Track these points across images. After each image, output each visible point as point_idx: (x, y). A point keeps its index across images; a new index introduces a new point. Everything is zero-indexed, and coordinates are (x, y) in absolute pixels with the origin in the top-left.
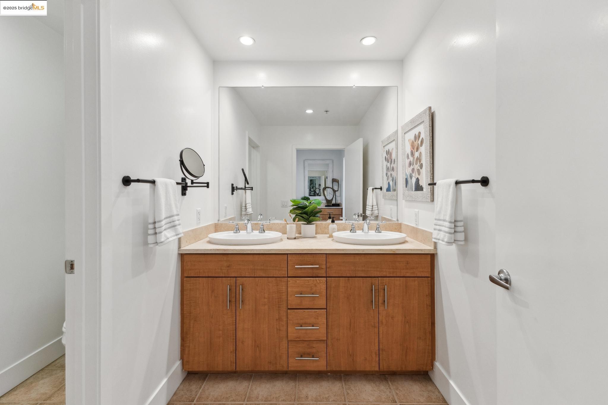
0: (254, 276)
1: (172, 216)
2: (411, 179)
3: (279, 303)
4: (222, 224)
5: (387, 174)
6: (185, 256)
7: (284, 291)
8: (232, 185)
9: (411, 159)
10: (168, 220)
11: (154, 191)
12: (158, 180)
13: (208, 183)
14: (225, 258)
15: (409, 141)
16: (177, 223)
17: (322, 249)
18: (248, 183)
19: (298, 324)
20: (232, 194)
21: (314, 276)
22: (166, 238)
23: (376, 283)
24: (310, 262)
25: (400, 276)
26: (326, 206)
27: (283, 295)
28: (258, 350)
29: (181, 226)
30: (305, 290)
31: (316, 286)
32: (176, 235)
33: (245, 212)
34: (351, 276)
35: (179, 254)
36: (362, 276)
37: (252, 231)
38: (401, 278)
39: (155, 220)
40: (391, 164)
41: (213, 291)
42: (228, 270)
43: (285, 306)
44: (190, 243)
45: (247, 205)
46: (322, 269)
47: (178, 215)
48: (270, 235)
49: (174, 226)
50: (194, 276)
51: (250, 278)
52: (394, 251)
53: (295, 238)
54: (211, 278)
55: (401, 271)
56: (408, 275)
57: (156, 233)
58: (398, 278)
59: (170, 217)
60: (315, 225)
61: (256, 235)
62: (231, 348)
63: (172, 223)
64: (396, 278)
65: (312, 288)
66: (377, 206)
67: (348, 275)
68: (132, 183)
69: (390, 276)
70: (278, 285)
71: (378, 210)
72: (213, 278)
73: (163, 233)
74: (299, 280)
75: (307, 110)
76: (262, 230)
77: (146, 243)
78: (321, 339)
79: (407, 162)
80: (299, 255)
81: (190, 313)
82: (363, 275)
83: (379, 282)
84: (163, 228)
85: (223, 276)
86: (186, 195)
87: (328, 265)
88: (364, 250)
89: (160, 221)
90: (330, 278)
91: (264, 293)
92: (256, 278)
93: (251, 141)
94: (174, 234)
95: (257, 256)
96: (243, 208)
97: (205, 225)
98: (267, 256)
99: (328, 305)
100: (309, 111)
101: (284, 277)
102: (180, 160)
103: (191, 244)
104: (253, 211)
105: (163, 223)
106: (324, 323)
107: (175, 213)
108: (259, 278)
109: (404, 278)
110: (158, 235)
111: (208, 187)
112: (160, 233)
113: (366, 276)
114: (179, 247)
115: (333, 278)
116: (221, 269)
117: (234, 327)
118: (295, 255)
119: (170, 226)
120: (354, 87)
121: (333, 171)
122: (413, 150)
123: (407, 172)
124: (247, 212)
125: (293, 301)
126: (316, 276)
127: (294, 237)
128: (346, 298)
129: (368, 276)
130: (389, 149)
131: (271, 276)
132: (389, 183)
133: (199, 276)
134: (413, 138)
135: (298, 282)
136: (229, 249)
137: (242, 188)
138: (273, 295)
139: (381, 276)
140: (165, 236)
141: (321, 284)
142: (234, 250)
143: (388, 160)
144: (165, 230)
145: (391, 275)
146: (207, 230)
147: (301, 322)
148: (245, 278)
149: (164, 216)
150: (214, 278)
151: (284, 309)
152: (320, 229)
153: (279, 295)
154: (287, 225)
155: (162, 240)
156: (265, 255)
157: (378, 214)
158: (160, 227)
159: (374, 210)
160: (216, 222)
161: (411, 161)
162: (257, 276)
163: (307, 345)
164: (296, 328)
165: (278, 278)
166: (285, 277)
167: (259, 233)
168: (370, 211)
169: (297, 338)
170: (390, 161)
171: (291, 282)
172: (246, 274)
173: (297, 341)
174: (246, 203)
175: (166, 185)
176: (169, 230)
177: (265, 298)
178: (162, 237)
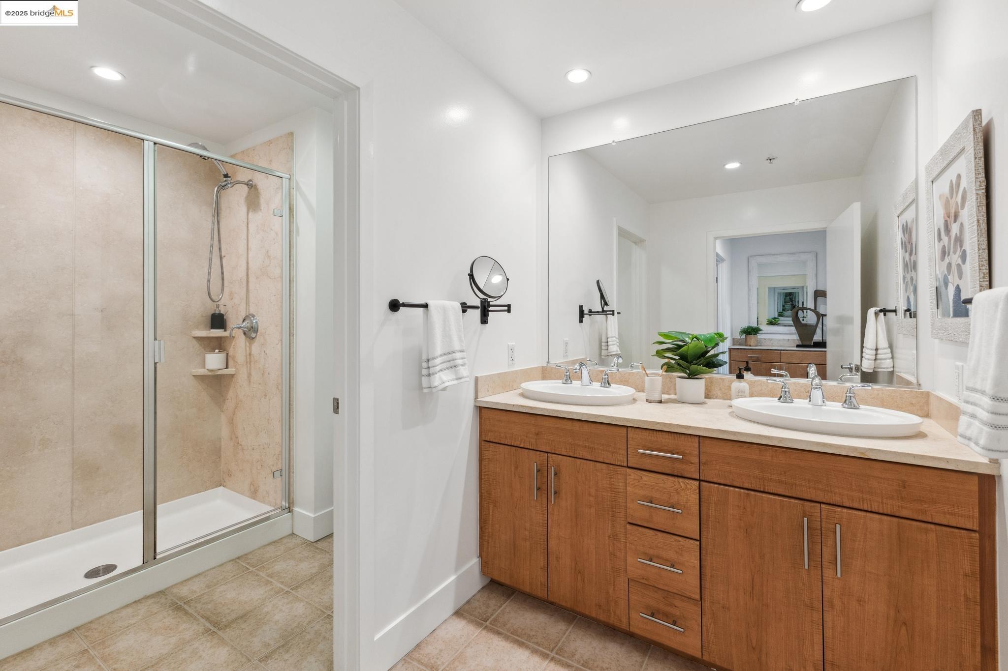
0: (573, 456)
1: (453, 352)
2: (947, 288)
3: (612, 508)
4: (552, 368)
5: (904, 278)
6: (483, 411)
7: (621, 490)
8: (581, 307)
9: (945, 239)
10: (446, 358)
11: (427, 316)
12: (431, 303)
13: (509, 306)
14: (532, 420)
15: (940, 196)
16: (459, 362)
17: (690, 427)
18: (606, 304)
19: (645, 554)
20: (581, 321)
21: (676, 474)
22: (440, 382)
23: (815, 514)
24: (667, 447)
25: (881, 511)
26: (798, 346)
27: (619, 496)
28: (579, 578)
29: (467, 367)
30: (657, 497)
31: (678, 493)
32: (457, 379)
33: (606, 351)
34: (753, 488)
35: (476, 406)
36: (779, 493)
37: (590, 383)
38: (885, 518)
39: (428, 356)
40: (911, 254)
41: (517, 468)
42: (536, 439)
43: (624, 517)
44: (493, 392)
45: (609, 340)
46: (691, 463)
47: (463, 351)
48: (617, 391)
49: (455, 366)
50: (494, 441)
51: (568, 458)
52: (863, 451)
53: (661, 402)
54: (514, 448)
55: (885, 501)
56: (904, 513)
57: (429, 375)
58: (877, 516)
59: (449, 353)
60: (704, 380)
61: (596, 390)
62: (542, 562)
63: (451, 362)
64: (868, 514)
65: (670, 495)
66: (889, 350)
67: (746, 485)
68: (401, 308)
69: (851, 506)
70: (611, 478)
71: (893, 358)
72: (517, 448)
73: (437, 375)
74: (647, 477)
75: (727, 164)
76: (605, 383)
77: (421, 388)
78: (688, 594)
79: (938, 247)
80: (648, 431)
81: (489, 494)
82: (781, 491)
83: (822, 513)
84: (438, 368)
85: (531, 448)
86: (487, 323)
87: (704, 458)
88: (781, 439)
89: (434, 359)
90: (708, 484)
91: (589, 487)
92: (577, 460)
93: (623, 233)
94: (454, 377)
95: (578, 424)
96: (603, 344)
97: (523, 368)
98: (593, 425)
99: (704, 534)
100: (733, 166)
101: (621, 466)
102: (469, 275)
103: (495, 394)
104: (621, 351)
105: (438, 361)
106: (694, 567)
107: (457, 347)
108: (581, 460)
109: (895, 519)
110: (432, 377)
111: (509, 311)
112: (435, 374)
113: (790, 495)
114: (476, 398)
115: (713, 485)
116: (527, 437)
117: (545, 530)
118: (641, 430)
119: (449, 366)
120: (795, 104)
121: (816, 275)
122: (947, 219)
123: (938, 272)
124: (609, 350)
125: (637, 509)
126: (679, 475)
127: (657, 398)
128: (742, 531)
129: (794, 496)
130: (906, 222)
131: (601, 460)
132: (908, 299)
133: (499, 442)
134: (946, 190)
135: (645, 478)
136: (537, 406)
137: (598, 312)
138: (604, 494)
139: (828, 502)
140: (440, 378)
141: (687, 492)
142: (544, 409)
143: (906, 247)
144: (441, 370)
145: (856, 505)
146: (528, 374)
147: (651, 552)
148: (561, 456)
149: (439, 351)
150: (519, 449)
151: (622, 522)
152: (719, 388)
153: (613, 495)
154: (646, 377)
155: (436, 384)
156: (590, 424)
157: (893, 367)
158: (434, 367)
159: (880, 359)
160: (545, 365)
161: (944, 246)
162: (578, 457)
163: (663, 597)
164: (639, 559)
165: (611, 466)
166: (623, 466)
167: (601, 387)
168: (871, 360)
169: (643, 578)
170: (908, 249)
171: (632, 477)
172: (561, 451)
173: (645, 584)
174: (608, 336)
175: (444, 310)
176: (447, 371)
177: (590, 495)
178: (436, 381)
